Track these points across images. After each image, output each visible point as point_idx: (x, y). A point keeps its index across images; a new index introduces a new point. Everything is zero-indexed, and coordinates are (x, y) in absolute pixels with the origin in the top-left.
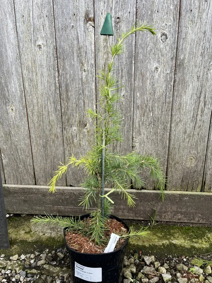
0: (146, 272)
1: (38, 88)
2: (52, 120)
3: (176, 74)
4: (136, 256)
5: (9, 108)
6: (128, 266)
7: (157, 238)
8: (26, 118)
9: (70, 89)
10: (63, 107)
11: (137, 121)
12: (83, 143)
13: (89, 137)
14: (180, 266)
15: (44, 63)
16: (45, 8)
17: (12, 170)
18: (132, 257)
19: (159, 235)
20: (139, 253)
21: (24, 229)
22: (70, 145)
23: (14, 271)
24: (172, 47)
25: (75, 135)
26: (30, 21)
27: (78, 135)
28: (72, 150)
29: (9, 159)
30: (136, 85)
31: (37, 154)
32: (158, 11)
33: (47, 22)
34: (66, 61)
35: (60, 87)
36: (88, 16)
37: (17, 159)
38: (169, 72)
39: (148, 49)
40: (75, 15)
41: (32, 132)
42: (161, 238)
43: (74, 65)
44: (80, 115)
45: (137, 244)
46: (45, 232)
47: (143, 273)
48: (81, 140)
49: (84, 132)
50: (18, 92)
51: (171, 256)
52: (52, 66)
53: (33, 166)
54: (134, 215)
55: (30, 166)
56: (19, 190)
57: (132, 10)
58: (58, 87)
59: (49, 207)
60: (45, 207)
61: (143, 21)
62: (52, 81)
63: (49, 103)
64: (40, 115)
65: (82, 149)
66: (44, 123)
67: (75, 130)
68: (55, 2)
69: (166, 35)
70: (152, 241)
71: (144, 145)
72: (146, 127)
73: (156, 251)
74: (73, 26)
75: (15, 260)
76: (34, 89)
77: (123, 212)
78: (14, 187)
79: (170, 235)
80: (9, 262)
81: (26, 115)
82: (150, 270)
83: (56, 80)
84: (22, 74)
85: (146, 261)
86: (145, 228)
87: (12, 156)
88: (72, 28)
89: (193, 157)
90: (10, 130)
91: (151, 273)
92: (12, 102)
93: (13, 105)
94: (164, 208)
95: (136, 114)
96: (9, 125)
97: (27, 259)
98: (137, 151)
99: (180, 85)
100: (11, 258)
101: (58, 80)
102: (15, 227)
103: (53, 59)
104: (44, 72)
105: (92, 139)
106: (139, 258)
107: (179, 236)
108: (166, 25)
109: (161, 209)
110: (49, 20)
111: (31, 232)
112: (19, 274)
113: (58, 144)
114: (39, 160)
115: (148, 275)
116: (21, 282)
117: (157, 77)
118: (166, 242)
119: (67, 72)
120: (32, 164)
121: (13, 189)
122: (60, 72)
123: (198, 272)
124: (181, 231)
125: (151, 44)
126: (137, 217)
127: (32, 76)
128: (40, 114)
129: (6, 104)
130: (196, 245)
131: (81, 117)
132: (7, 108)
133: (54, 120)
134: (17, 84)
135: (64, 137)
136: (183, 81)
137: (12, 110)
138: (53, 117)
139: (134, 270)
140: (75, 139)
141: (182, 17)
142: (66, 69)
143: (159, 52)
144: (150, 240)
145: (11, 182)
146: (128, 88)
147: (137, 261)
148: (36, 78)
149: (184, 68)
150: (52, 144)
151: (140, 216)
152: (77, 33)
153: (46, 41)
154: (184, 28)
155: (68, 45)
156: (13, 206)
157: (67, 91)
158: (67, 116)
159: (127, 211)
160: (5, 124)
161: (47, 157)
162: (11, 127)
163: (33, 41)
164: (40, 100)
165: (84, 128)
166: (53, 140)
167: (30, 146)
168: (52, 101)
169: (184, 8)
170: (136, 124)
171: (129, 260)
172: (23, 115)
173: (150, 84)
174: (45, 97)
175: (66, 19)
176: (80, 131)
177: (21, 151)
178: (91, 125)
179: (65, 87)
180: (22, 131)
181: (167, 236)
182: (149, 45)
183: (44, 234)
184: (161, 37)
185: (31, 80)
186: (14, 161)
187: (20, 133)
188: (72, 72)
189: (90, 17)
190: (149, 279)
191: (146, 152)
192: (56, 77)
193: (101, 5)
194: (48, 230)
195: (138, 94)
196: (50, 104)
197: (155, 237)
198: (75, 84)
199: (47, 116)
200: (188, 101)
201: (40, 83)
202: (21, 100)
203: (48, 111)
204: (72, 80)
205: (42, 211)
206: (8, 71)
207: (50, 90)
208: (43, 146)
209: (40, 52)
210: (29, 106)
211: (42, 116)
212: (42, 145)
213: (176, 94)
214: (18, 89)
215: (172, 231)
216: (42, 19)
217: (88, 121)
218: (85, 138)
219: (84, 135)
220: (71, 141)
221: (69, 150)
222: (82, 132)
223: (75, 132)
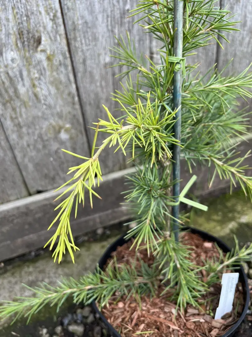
12: (43, 92)
13: (55, 73)
22: (10, 103)
25: (18, 73)
27: (25, 73)
28: (21, 115)
44: (17, 13)
48: (36, 83)
49: (39, 62)
65: (44, 107)
67: (13, 60)
105: (63, 78)
131: (19, 21)
140: (21, 83)
165: (37, 52)
176: (28, 61)
178: (53, 38)
217: (41, 29)
218: (45, 78)
219: (41, 70)
220: (11, 91)
221: (11, 118)
222: (34, 63)
223: (15, 65)
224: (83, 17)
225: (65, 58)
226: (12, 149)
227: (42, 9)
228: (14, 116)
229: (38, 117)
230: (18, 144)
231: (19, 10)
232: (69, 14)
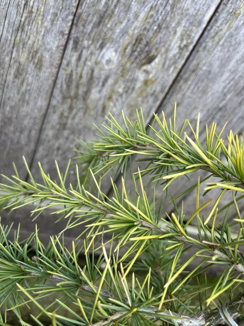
12: (115, 109)
13: (140, 99)
22: (72, 100)
25: (103, 77)
27: (110, 81)
28: (74, 118)
44: (152, 16)
48: (114, 97)
49: (134, 80)
67: (109, 62)
113: (35, 86)
131: (148, 27)
135: (62, 72)
140: (98, 89)
150: (10, 78)
165: (140, 68)
176: (123, 71)
178: (166, 66)
217: (163, 50)
218: (127, 98)
219: (129, 88)
220: (82, 90)
221: (62, 114)
222: (127, 77)
223: (106, 67)
224: (211, 65)
225: (162, 91)
226: (38, 142)
227: (180, 30)
228: (66, 114)
229: (90, 129)
230: (49, 141)
231: (157, 14)
232: (202, 54)
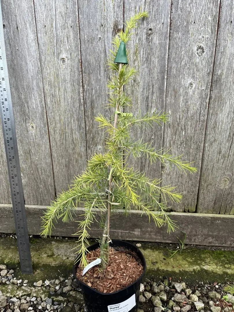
0: (178, 300)
1: (61, 105)
2: (75, 139)
3: (212, 90)
4: (166, 282)
5: (29, 126)
6: (158, 293)
7: (187, 263)
8: (47, 136)
9: (96, 105)
10: (88, 124)
11: (168, 140)
14: (212, 294)
15: (68, 78)
16: (69, 18)
17: (32, 190)
18: (162, 283)
19: (189, 260)
20: (169, 278)
21: (46, 252)
23: (39, 299)
24: (209, 61)
26: (53, 32)
29: (29, 179)
30: (167, 102)
31: (58, 174)
32: (194, 22)
33: (71, 34)
34: (92, 76)
35: (85, 103)
36: (117, 27)
37: (37, 179)
38: (204, 88)
39: (182, 63)
40: (102, 25)
41: (54, 151)
42: (191, 264)
43: (100, 80)
45: (166, 269)
46: (68, 256)
47: (174, 301)
50: (39, 108)
51: (202, 282)
52: (77, 81)
53: (55, 186)
54: (162, 238)
55: (51, 186)
56: (40, 211)
57: (166, 20)
58: (83, 104)
59: (71, 228)
60: (67, 228)
61: (177, 32)
62: (76, 96)
63: (72, 121)
64: (63, 133)
66: (67, 141)
68: (81, 11)
69: (203, 49)
70: (182, 267)
71: (175, 166)
72: (178, 147)
73: (187, 277)
74: (100, 38)
75: (39, 287)
76: (57, 105)
77: (150, 235)
78: (34, 208)
79: (201, 260)
80: (33, 288)
81: (47, 132)
82: (181, 298)
83: (80, 96)
84: (43, 89)
85: (177, 288)
86: (173, 252)
87: (32, 176)
88: (99, 40)
89: (228, 179)
90: (30, 148)
91: (183, 301)
92: (33, 119)
93: (33, 122)
94: (194, 231)
95: (167, 133)
96: (29, 144)
97: (51, 285)
98: (167, 172)
99: (216, 103)
100: (35, 284)
101: (83, 96)
102: (37, 250)
103: (78, 73)
104: (68, 87)
106: (170, 284)
107: (210, 261)
108: (203, 37)
109: (191, 232)
110: (74, 31)
111: (54, 255)
112: (45, 301)
114: (61, 180)
115: (180, 303)
116: (48, 310)
117: (191, 93)
118: (197, 268)
119: (93, 87)
120: (53, 185)
121: (33, 210)
122: (85, 87)
123: (232, 300)
124: (212, 255)
125: (186, 58)
126: (165, 240)
127: (55, 91)
128: (63, 131)
129: (26, 121)
130: (228, 271)
132: (27, 125)
133: (78, 138)
134: (38, 100)
136: (220, 98)
137: (33, 127)
138: (77, 135)
139: (165, 297)
141: (221, 29)
142: (92, 84)
143: (195, 66)
144: (180, 265)
145: (30, 203)
146: (159, 105)
147: (168, 288)
148: (59, 94)
149: (221, 85)
151: (168, 239)
152: (105, 45)
153: (71, 54)
154: (222, 41)
155: (95, 58)
156: (33, 228)
157: (92, 108)
158: (92, 134)
159: (154, 234)
160: (24, 142)
161: (70, 177)
162: (31, 145)
163: (56, 54)
164: (62, 118)
166: (76, 160)
167: (51, 165)
168: (76, 118)
169: (223, 19)
170: (166, 143)
171: (159, 286)
172: (44, 132)
173: (183, 100)
174: (69, 114)
175: (93, 30)
177: (41, 171)
179: (90, 104)
180: (43, 150)
181: (197, 262)
182: (183, 59)
183: (68, 258)
184: (197, 50)
185: (53, 96)
186: (34, 181)
187: (41, 151)
188: (98, 87)
189: (119, 28)
190: (181, 307)
191: (177, 173)
192: (81, 93)
193: (132, 15)
194: (71, 254)
195: (170, 112)
196: (74, 121)
197: (185, 262)
198: (102, 100)
199: (70, 134)
200: (224, 119)
201: (63, 100)
202: (42, 116)
203: (72, 129)
204: (99, 96)
205: (63, 232)
206: (28, 87)
207: (74, 107)
208: (66, 166)
209: (64, 65)
210: (51, 124)
211: (65, 134)
212: (64, 164)
213: (211, 112)
214: (39, 105)
215: (203, 256)
216: (67, 30)
